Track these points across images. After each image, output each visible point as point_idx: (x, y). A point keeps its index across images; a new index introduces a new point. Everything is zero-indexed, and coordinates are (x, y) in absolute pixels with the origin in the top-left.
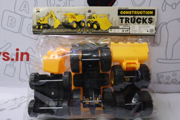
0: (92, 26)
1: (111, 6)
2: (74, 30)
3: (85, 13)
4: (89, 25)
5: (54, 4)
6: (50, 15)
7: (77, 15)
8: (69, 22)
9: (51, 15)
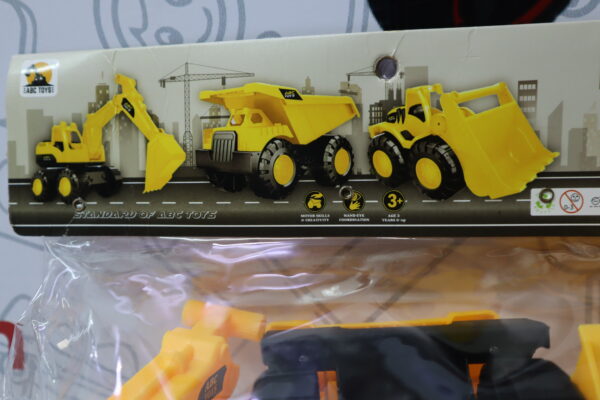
0: (404, 174)
1: (548, 16)
2: (282, 205)
3: (354, 80)
4: (384, 165)
5: (139, 25)
6: (114, 107)
7: (297, 97)
8: (241, 148)
9: (125, 101)
